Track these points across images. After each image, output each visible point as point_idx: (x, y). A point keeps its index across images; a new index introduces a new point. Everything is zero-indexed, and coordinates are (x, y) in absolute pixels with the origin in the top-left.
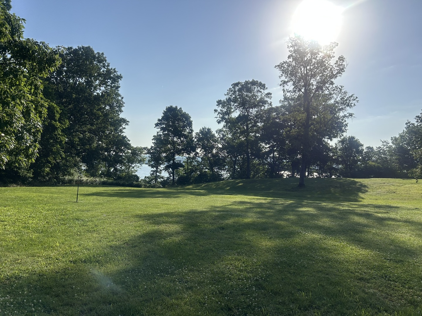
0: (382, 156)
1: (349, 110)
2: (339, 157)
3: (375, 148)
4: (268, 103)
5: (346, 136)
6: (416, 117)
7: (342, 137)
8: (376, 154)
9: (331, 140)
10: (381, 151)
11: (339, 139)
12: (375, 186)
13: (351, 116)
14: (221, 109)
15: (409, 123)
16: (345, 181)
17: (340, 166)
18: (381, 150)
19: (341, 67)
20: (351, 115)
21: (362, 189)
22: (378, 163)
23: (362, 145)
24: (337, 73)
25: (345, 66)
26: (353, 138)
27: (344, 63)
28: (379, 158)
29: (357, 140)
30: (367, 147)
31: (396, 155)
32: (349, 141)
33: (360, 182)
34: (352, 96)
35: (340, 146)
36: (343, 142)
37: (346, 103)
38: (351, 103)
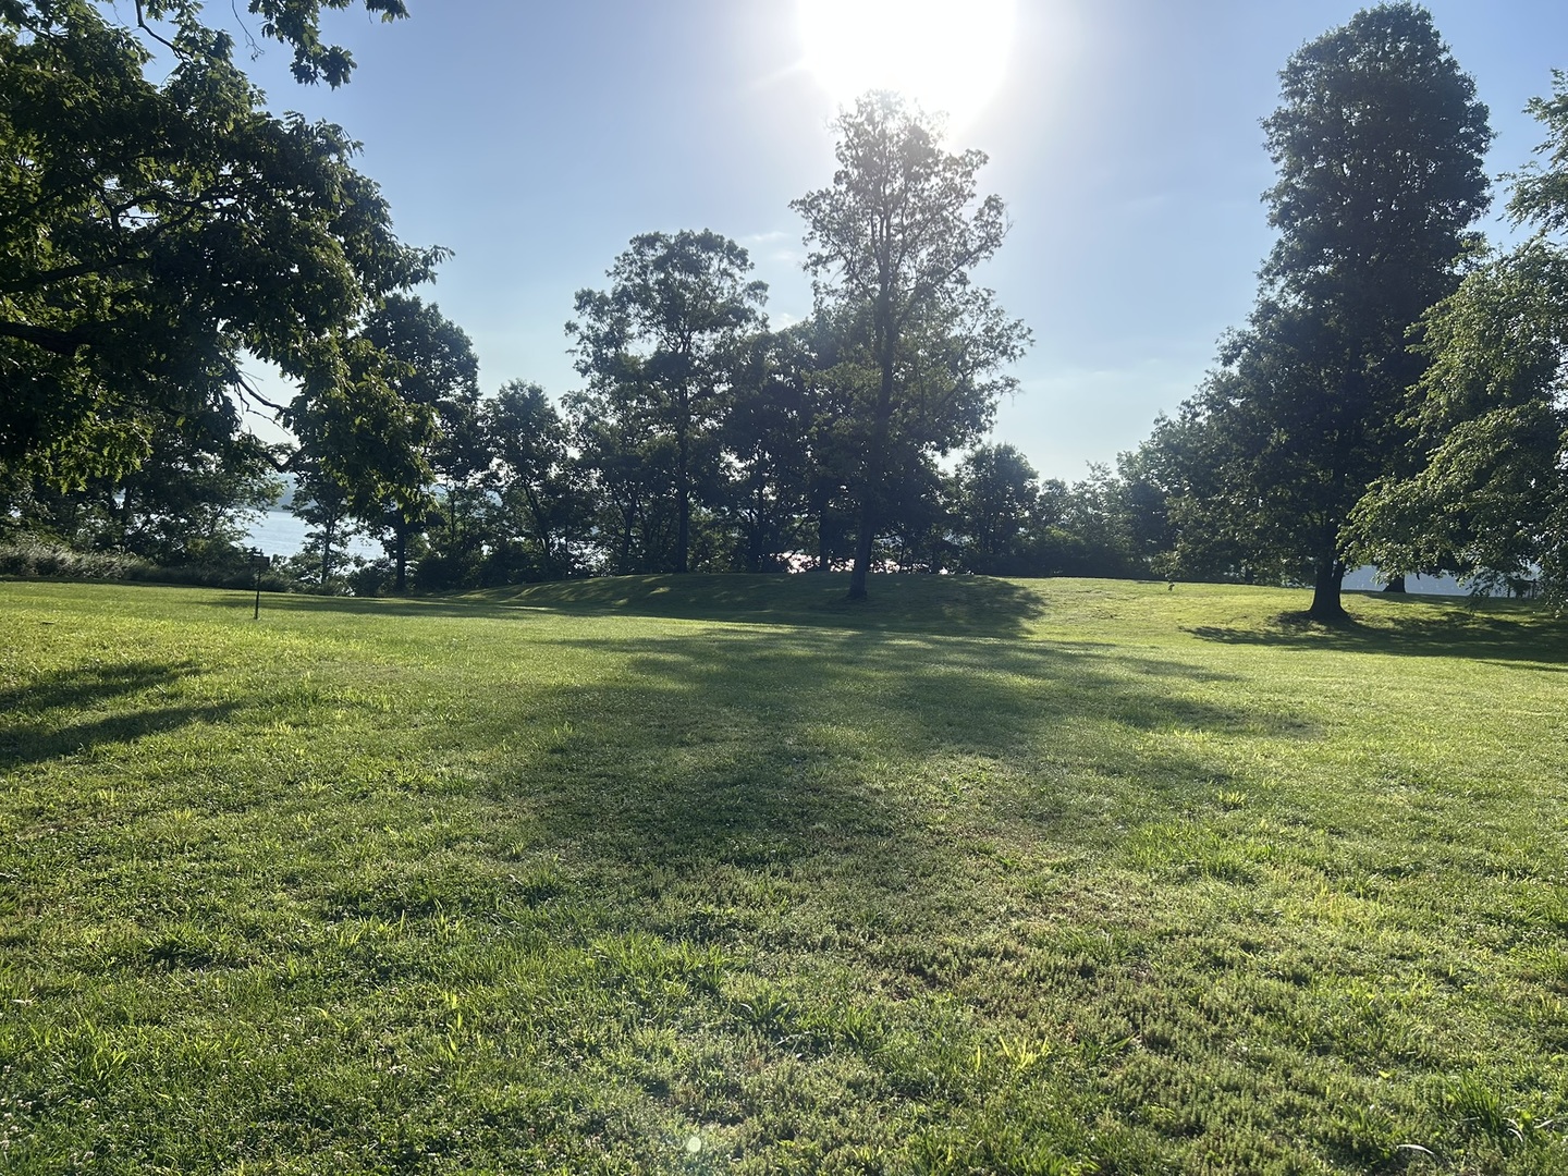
0: (1089, 510)
1: (1004, 368)
2: (963, 509)
3: (1070, 487)
4: (757, 319)
5: (990, 443)
6: (1183, 404)
7: (978, 447)
8: (1072, 506)
9: (944, 454)
10: (1088, 496)
11: (969, 453)
12: (1063, 599)
13: (1012, 386)
14: (591, 322)
15: (1163, 419)
16: (981, 585)
17: (967, 539)
18: (1086, 492)
19: (993, 231)
20: (1011, 383)
21: (1029, 606)
22: (1076, 533)
23: (1034, 476)
24: (980, 248)
25: (1004, 229)
26: (1009, 450)
27: (1001, 219)
28: (1079, 518)
29: (1019, 458)
30: (1048, 483)
31: (1127, 508)
32: (996, 459)
33: (1024, 588)
34: (1016, 325)
35: (969, 475)
36: (978, 461)
37: (1000, 343)
38: (1014, 347)
